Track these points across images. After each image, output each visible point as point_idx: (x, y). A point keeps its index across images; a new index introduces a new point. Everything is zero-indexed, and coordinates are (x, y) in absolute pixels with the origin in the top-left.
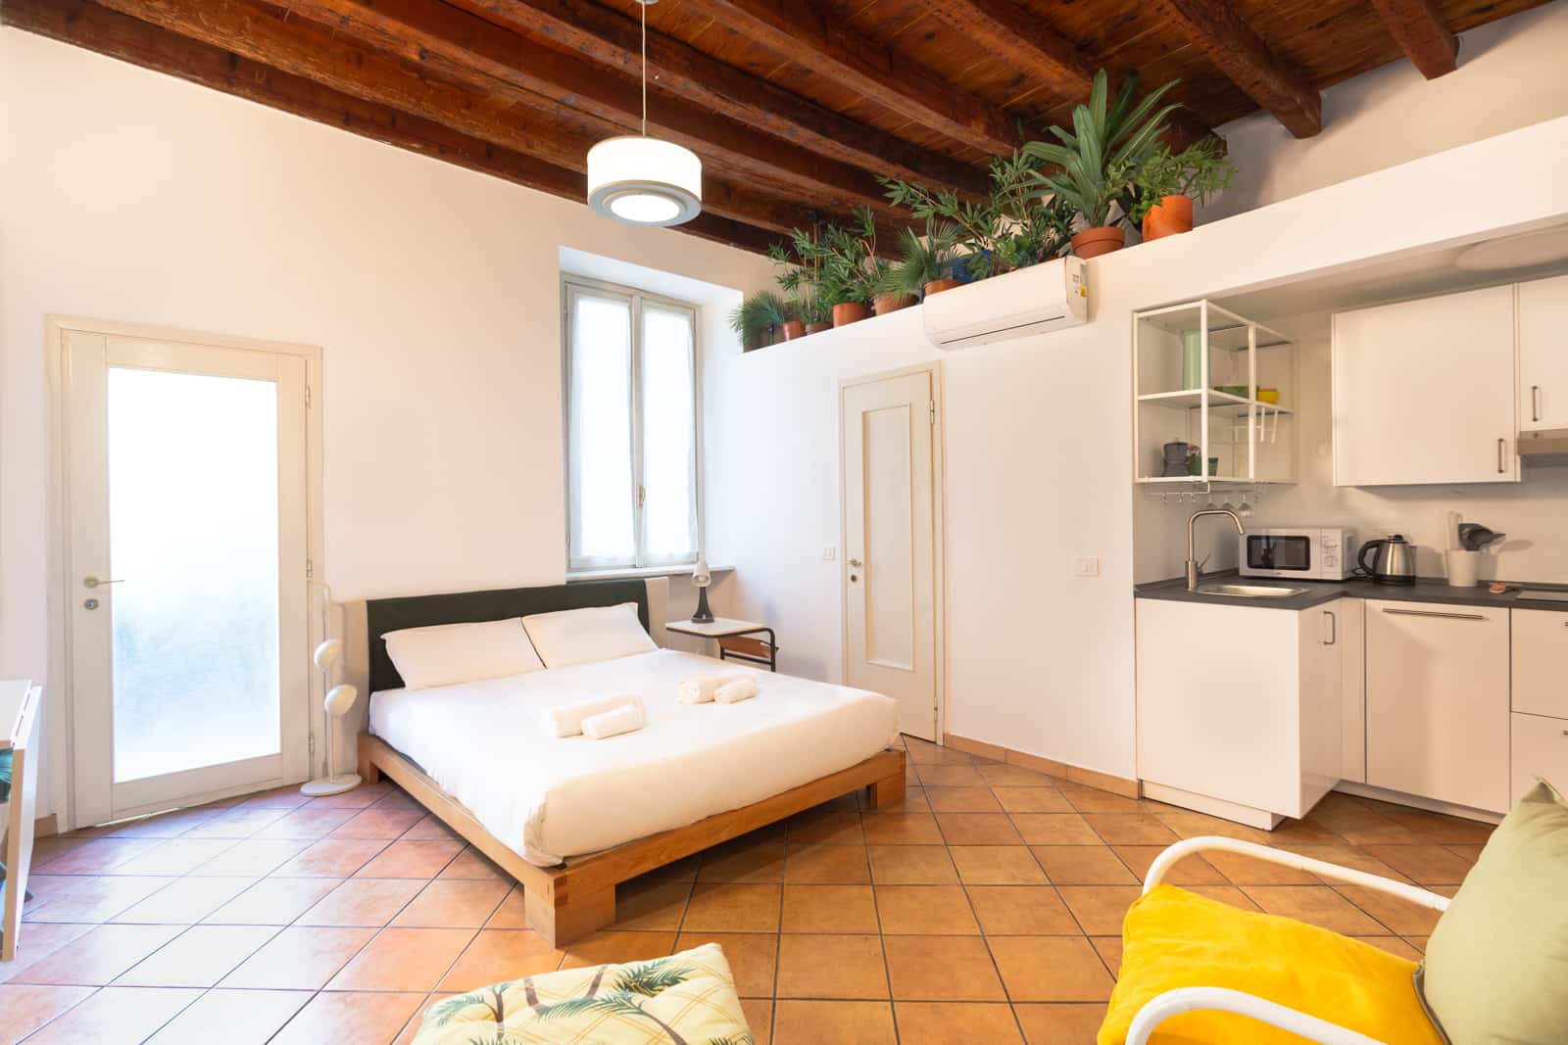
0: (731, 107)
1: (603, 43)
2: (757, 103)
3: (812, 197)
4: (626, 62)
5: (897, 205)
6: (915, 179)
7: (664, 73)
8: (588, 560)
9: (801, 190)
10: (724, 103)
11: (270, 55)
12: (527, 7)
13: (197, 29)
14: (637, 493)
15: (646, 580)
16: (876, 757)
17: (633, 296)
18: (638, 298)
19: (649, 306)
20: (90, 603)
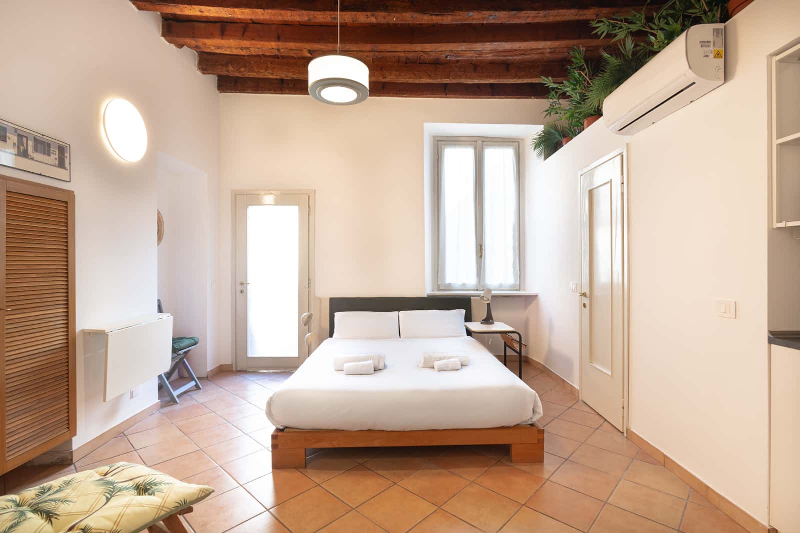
0: (445, 18)
1: (359, 13)
2: (461, 9)
3: (551, 53)
4: (376, 19)
5: (605, 37)
6: (614, 14)
7: (396, 15)
8: (449, 284)
9: (540, 51)
10: (439, 18)
11: (278, 74)
12: (319, 13)
13: (254, 74)
14: (479, 249)
15: (472, 297)
16: (517, 426)
17: (476, 141)
18: (480, 142)
19: (487, 145)
20: (242, 292)
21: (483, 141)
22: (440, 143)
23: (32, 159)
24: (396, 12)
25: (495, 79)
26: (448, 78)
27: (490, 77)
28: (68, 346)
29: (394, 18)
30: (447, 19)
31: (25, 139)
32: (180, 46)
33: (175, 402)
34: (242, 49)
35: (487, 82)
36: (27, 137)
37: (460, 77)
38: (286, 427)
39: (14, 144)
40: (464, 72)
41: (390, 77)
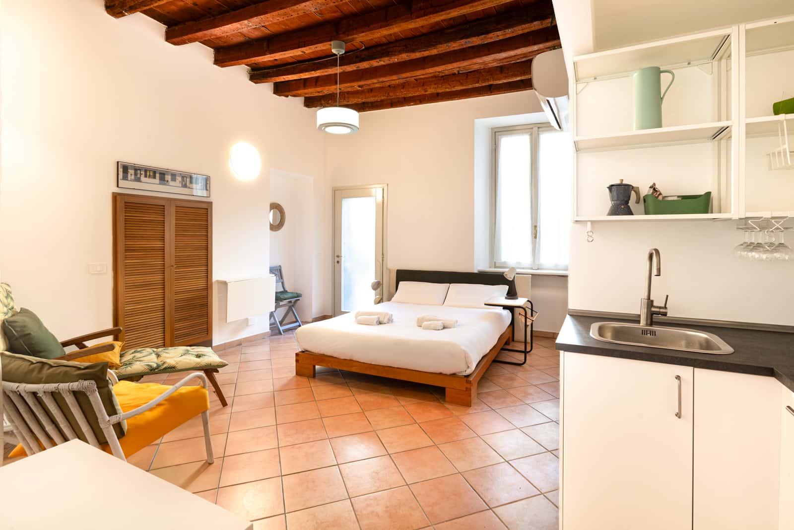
0: (431, 51)
4: (384, 62)
8: (505, 263)
10: (427, 52)
12: (347, 66)
14: (534, 230)
16: (454, 375)
17: (532, 128)
18: (535, 129)
19: (543, 131)
20: (338, 262)
21: (538, 128)
22: (496, 134)
23: (189, 188)
24: (395, 55)
25: (521, 76)
26: (478, 82)
27: (516, 76)
28: (207, 288)
29: (395, 59)
30: (434, 52)
31: (185, 178)
32: (287, 96)
33: (280, 333)
34: (319, 92)
35: (516, 80)
36: (186, 177)
37: (488, 80)
38: (307, 351)
39: (180, 182)
40: (492, 75)
41: (430, 90)
